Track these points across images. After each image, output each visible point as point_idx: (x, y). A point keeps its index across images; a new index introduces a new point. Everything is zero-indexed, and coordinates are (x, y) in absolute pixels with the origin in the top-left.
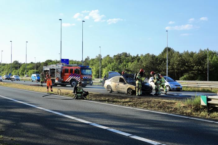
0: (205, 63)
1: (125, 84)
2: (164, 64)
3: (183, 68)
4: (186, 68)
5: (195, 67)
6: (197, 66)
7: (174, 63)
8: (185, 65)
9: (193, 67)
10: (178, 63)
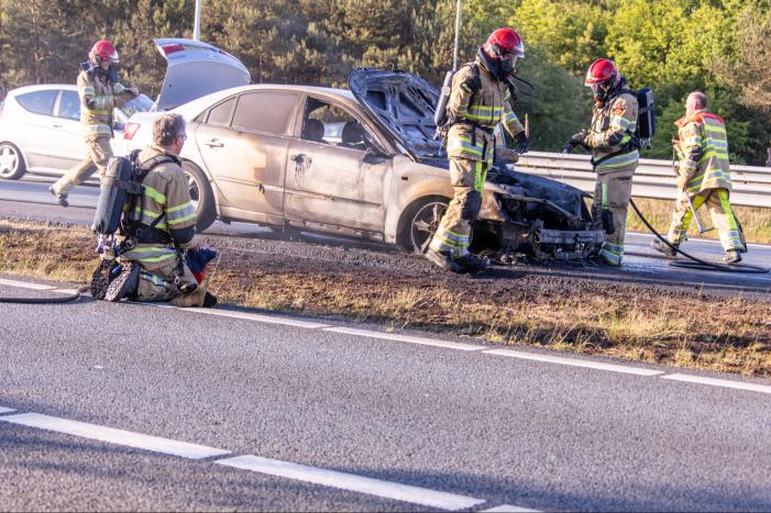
0: (438, 29)
1: (375, 156)
2: (150, 14)
3: (290, 56)
4: (311, 56)
5: (371, 50)
6: (383, 46)
7: (224, 16)
8: (303, 34)
9: (357, 50)
10: (257, 13)
